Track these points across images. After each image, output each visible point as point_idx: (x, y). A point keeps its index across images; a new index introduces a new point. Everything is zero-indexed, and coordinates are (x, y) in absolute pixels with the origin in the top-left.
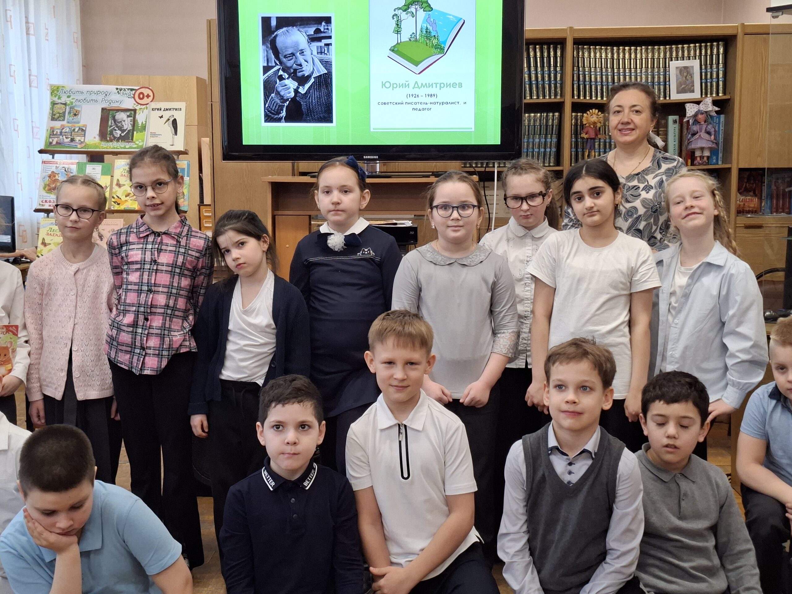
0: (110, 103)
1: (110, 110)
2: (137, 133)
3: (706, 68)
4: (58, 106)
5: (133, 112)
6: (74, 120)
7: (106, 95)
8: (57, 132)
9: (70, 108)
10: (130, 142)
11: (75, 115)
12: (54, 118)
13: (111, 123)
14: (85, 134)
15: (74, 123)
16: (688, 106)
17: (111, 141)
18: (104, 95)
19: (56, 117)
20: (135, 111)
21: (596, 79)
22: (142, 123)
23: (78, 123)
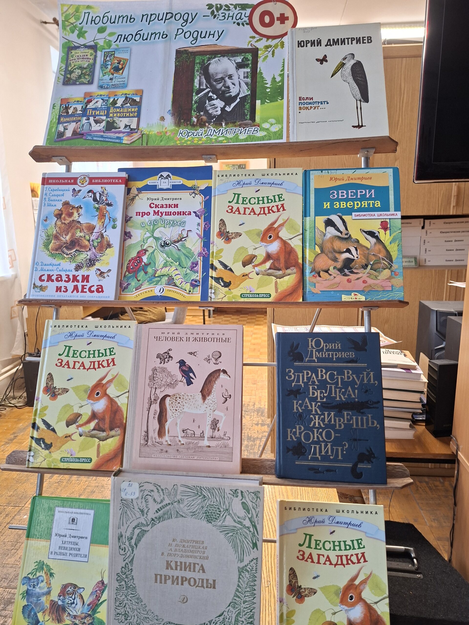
0: (196, 39)
1: (195, 54)
2: (262, 103)
4: (79, 52)
5: (249, 57)
6: (115, 82)
7: (186, 21)
8: (75, 109)
9: (106, 56)
10: (246, 125)
11: (117, 69)
12: (70, 79)
13: (200, 84)
14: (139, 112)
15: (115, 86)
17: (201, 124)
18: (181, 21)
19: (74, 76)
20: (255, 52)
22: (274, 78)
23: (124, 86)
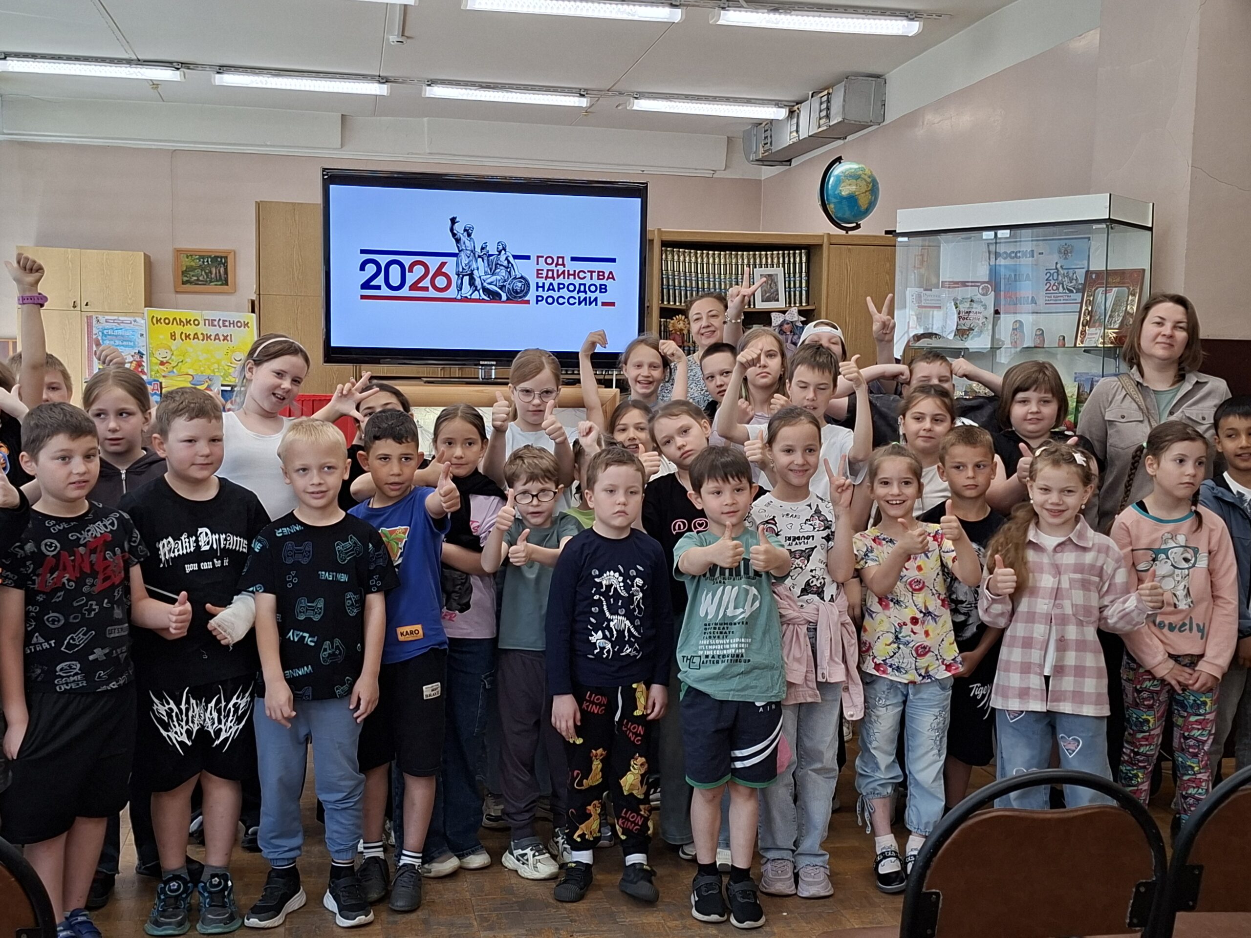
3: (789, 276)
16: (773, 315)
21: (680, 283)
